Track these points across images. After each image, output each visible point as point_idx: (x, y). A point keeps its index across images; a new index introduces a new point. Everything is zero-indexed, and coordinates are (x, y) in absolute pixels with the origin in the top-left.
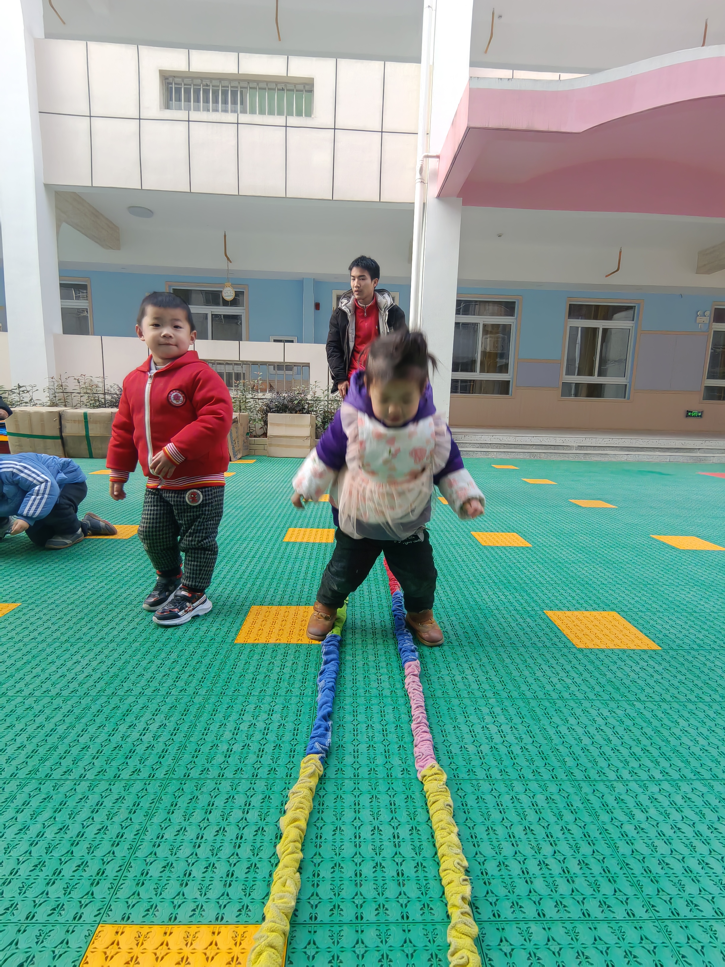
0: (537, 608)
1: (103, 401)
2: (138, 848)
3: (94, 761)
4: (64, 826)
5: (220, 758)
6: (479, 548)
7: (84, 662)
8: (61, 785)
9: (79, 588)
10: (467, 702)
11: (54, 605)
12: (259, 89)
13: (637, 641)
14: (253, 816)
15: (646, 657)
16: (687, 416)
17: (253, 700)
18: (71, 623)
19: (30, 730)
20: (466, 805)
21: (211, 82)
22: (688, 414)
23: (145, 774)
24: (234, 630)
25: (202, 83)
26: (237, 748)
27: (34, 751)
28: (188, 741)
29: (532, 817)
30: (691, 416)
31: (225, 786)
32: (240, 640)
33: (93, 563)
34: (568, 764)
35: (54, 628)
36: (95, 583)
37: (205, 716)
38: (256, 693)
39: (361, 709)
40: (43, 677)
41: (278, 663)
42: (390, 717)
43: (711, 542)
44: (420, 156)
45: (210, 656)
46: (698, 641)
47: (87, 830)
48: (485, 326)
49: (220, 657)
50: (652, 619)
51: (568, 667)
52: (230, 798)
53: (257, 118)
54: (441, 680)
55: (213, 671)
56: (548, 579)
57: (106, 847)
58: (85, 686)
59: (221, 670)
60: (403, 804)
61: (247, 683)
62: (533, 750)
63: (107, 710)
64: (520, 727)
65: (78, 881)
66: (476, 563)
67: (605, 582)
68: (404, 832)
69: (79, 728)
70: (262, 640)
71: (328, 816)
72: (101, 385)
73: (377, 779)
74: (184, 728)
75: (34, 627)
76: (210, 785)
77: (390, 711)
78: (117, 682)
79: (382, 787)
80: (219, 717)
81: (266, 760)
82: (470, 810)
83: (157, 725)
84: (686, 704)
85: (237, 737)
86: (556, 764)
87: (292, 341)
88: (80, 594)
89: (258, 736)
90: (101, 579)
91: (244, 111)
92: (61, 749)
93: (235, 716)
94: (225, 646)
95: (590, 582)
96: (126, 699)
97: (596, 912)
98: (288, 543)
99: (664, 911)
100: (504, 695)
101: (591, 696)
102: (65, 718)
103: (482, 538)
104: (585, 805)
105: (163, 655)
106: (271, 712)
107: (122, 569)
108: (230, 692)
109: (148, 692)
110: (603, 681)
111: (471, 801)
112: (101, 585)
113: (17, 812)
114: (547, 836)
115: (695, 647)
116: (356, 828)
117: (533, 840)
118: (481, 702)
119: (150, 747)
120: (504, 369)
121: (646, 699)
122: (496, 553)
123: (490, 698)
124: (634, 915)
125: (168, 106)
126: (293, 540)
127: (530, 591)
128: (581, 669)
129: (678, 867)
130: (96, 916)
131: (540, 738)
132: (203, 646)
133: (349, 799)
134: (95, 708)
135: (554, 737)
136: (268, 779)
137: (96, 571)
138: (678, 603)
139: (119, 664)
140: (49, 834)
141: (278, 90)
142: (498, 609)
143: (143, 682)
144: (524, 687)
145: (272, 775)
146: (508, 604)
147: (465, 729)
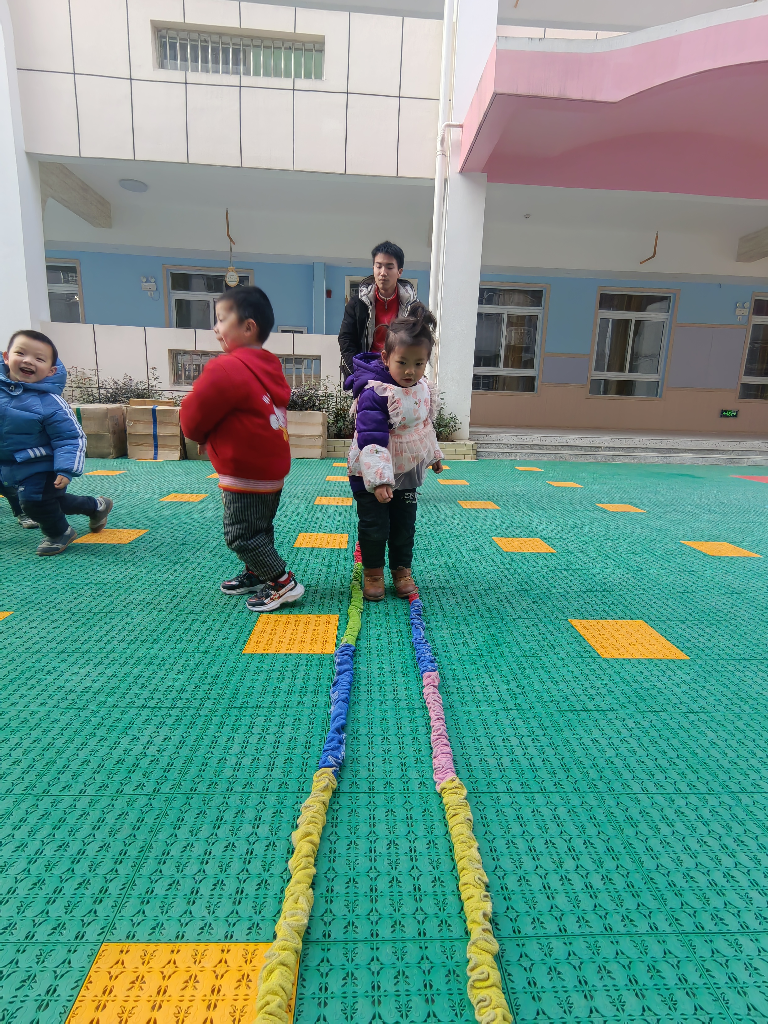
0: (561, 617)
1: (97, 395)
2: (142, 866)
3: (95, 775)
4: (64, 844)
5: (228, 772)
6: (501, 554)
7: (83, 673)
8: (60, 801)
9: (75, 595)
10: (487, 713)
11: (49, 614)
12: (264, 47)
13: (664, 651)
14: (263, 831)
15: (672, 667)
16: (722, 416)
17: (262, 712)
18: (67, 633)
19: (26, 743)
20: (486, 818)
21: (210, 37)
22: (723, 414)
23: (149, 788)
24: (242, 640)
25: (199, 38)
26: (246, 762)
27: (31, 766)
28: (194, 755)
29: (553, 829)
30: (725, 415)
31: (234, 800)
32: (248, 649)
33: (90, 569)
34: (592, 776)
35: (49, 638)
36: (93, 591)
37: (212, 730)
38: (265, 704)
39: (377, 721)
40: (39, 688)
41: (288, 674)
42: (406, 730)
43: (743, 547)
44: (441, 126)
45: (216, 667)
46: (728, 651)
47: (88, 848)
48: (509, 317)
49: (227, 668)
50: (681, 628)
51: (592, 678)
52: (240, 813)
53: (262, 81)
54: (460, 691)
55: (221, 682)
56: (573, 587)
57: (108, 865)
58: (84, 698)
59: (228, 681)
60: (420, 817)
61: (256, 695)
62: (556, 763)
63: (108, 723)
64: (542, 739)
65: (80, 899)
66: (497, 570)
67: (633, 590)
68: (421, 846)
69: (78, 741)
70: (272, 650)
71: (343, 830)
72: (94, 378)
73: (392, 792)
74: (190, 741)
75: (28, 636)
76: (218, 799)
77: (407, 723)
78: (118, 694)
79: (399, 800)
80: (227, 730)
81: (277, 773)
82: (490, 824)
83: (161, 738)
84: (714, 715)
85: (246, 750)
86: (579, 776)
87: (302, 332)
88: (77, 602)
89: (268, 749)
90: (99, 587)
91: (247, 73)
92: (60, 764)
93: (243, 729)
94: (233, 657)
95: (617, 590)
96: (128, 712)
97: (618, 927)
98: (299, 549)
99: (688, 924)
100: (526, 706)
101: (616, 707)
102: (63, 731)
103: (504, 544)
104: (609, 818)
105: (167, 666)
106: (282, 725)
107: (121, 576)
108: (238, 704)
109: (152, 704)
110: (629, 691)
111: (490, 814)
112: (98, 593)
113: (14, 829)
114: (569, 849)
115: (725, 656)
116: (371, 842)
117: (555, 854)
118: (502, 713)
119: (155, 761)
120: (529, 364)
121: (672, 709)
122: (519, 559)
123: (511, 709)
124: (657, 929)
125: (162, 65)
126: (304, 546)
127: (553, 599)
128: (606, 679)
129: (702, 880)
130: (99, 935)
131: (562, 750)
132: (209, 657)
133: (364, 813)
134: (95, 721)
135: (577, 748)
136: (279, 793)
137: (93, 578)
138: (707, 611)
139: (120, 675)
140: (49, 851)
141: (285, 49)
142: (520, 618)
143: (146, 694)
144: (546, 698)
145: (283, 789)
146: (530, 613)
147: (485, 742)
